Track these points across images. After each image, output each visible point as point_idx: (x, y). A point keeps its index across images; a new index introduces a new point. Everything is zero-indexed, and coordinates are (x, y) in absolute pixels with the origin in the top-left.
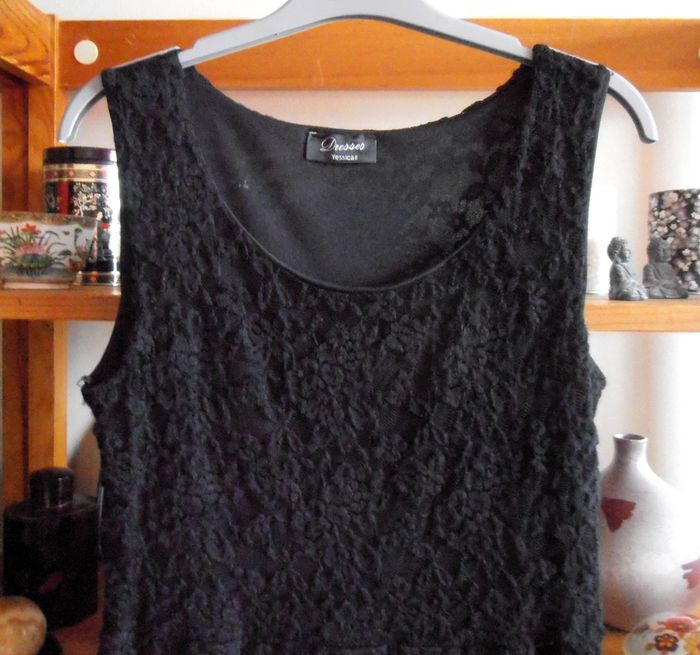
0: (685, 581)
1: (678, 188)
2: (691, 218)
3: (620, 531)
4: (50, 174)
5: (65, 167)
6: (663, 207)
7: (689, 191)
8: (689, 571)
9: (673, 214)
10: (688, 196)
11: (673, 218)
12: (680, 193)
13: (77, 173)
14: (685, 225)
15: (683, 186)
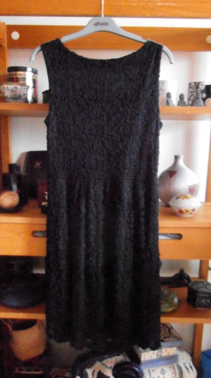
0: (189, 190)
1: (194, 82)
2: (198, 90)
3: (172, 178)
4: (10, 75)
5: (15, 73)
6: (191, 87)
7: (197, 82)
8: (189, 187)
9: (193, 89)
10: (197, 84)
11: (193, 90)
12: (195, 83)
13: (19, 75)
14: (196, 93)
15: (196, 81)
